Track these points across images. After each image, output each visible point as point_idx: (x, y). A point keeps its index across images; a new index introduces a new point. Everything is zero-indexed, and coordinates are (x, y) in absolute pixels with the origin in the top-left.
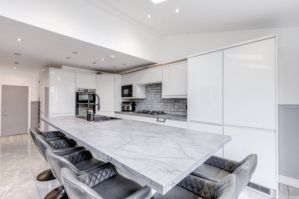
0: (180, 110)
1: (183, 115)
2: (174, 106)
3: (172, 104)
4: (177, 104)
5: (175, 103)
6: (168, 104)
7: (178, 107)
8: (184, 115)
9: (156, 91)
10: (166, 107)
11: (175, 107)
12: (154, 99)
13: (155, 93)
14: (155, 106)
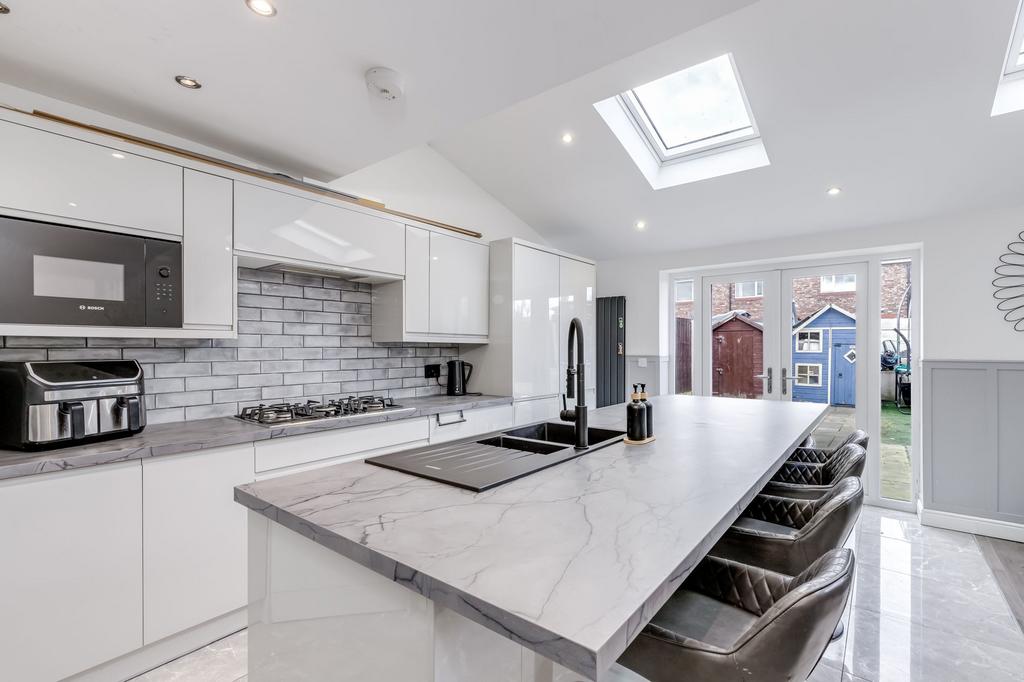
0: (407, 383)
1: (415, 398)
2: (385, 370)
3: (380, 365)
4: (397, 362)
5: (391, 361)
6: (360, 365)
7: (400, 373)
8: (420, 398)
9: (300, 304)
10: (352, 376)
11: (391, 373)
12: (285, 341)
13: (291, 316)
14: (288, 380)
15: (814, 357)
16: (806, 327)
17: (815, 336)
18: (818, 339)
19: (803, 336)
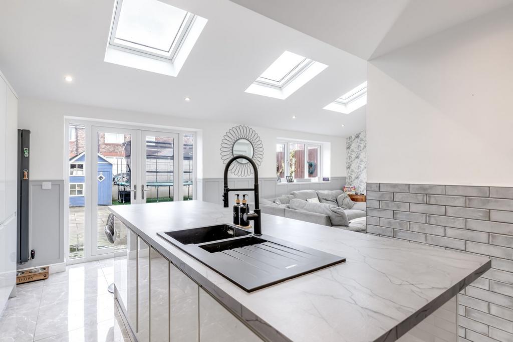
15: (81, 179)
16: (76, 161)
17: (81, 166)
18: (82, 168)
19: (73, 166)
